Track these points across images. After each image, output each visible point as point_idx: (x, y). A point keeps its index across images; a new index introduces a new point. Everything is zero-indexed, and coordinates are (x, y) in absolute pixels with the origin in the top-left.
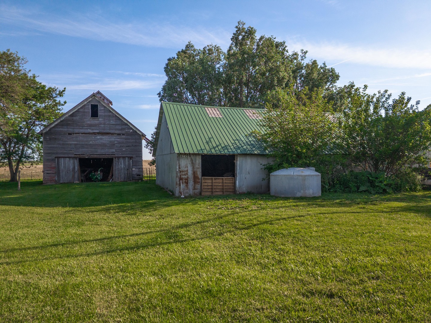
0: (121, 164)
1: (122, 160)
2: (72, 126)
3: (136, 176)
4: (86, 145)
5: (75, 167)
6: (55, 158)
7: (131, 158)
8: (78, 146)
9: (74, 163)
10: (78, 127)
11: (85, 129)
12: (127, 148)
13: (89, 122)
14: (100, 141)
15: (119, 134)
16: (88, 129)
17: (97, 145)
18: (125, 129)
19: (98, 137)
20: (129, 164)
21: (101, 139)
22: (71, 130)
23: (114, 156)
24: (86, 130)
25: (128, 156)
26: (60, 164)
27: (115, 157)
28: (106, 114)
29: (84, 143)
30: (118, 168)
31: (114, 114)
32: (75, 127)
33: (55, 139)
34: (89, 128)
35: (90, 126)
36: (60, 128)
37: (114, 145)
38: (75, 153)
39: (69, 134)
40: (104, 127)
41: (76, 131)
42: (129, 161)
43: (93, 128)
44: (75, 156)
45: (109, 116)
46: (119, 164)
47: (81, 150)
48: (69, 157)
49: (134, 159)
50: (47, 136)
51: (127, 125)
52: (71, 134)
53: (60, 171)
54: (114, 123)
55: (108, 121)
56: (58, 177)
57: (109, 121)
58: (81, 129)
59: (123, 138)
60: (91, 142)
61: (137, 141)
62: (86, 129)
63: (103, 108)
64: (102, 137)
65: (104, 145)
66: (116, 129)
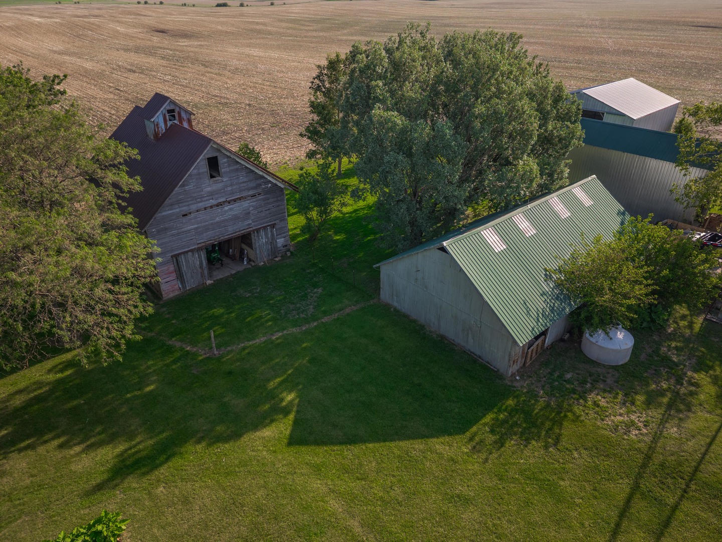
0: (262, 238)
1: (262, 232)
2: (185, 202)
3: (282, 248)
4: (212, 224)
5: (202, 261)
6: (172, 257)
7: (273, 226)
8: (200, 230)
9: (200, 257)
10: (195, 201)
11: (205, 201)
12: (268, 212)
13: (209, 189)
14: (230, 213)
15: (253, 196)
16: (210, 199)
17: (227, 220)
18: (261, 185)
19: (226, 208)
20: (272, 235)
21: (231, 209)
22: (185, 209)
23: (251, 229)
24: (206, 203)
25: (269, 224)
26: (181, 263)
27: (253, 231)
28: (232, 168)
29: (207, 223)
30: (259, 245)
31: (243, 165)
32: (191, 202)
33: (166, 229)
34: (211, 197)
35: (212, 194)
36: (168, 210)
37: (249, 213)
38: (198, 242)
39: (184, 216)
40: (232, 190)
41: (194, 207)
42: (271, 231)
43: (216, 196)
44: (199, 246)
45: (237, 170)
46: (259, 239)
47: (205, 235)
48: (192, 251)
49: (277, 227)
50: (153, 228)
51: (263, 177)
52: (186, 215)
53: (183, 273)
54: (245, 180)
55: (236, 179)
56: (182, 283)
57: (238, 178)
58: (199, 202)
59: (260, 200)
60: (217, 219)
61: (279, 198)
62: (207, 200)
63: (226, 160)
64: (231, 206)
65: (236, 218)
66: (249, 189)
